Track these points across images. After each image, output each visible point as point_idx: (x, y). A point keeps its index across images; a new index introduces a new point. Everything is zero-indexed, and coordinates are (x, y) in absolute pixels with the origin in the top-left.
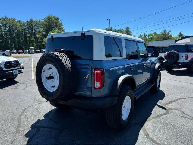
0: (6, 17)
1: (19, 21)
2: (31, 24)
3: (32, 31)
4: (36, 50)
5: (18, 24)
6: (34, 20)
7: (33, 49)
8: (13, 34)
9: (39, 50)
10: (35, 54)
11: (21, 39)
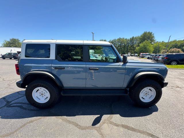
0: (120, 38)
1: (126, 39)
2: (132, 39)
3: (132, 44)
4: (132, 55)
5: (125, 41)
6: (134, 37)
7: (130, 54)
8: (122, 46)
9: (133, 55)
10: (130, 57)
11: (125, 48)
